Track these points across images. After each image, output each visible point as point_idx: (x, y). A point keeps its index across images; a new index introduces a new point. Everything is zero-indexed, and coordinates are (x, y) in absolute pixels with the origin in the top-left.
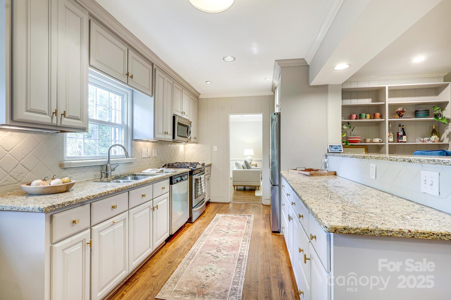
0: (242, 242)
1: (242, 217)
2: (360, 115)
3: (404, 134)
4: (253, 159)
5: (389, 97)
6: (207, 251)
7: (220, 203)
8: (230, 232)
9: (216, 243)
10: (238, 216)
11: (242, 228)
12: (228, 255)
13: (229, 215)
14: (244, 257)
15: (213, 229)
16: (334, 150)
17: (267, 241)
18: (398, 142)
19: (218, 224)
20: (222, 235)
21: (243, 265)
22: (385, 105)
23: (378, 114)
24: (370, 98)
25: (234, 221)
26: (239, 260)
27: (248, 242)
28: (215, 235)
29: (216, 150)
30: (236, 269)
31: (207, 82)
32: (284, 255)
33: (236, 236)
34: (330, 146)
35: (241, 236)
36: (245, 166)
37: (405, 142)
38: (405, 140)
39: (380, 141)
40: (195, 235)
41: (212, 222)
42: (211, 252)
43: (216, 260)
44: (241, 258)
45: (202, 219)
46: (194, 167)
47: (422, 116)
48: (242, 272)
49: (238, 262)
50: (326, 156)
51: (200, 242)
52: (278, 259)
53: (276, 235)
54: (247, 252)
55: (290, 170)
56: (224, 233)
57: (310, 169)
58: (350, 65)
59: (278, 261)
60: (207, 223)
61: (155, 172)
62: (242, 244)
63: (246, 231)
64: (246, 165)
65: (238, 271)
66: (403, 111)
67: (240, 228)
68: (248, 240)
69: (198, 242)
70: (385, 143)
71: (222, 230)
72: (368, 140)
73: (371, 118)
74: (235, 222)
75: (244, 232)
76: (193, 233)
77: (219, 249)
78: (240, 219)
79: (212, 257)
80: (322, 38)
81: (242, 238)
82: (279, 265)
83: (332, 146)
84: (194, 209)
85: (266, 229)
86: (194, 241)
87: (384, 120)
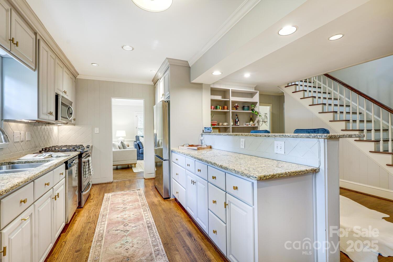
0: (143, 212)
1: (132, 192)
2: (216, 107)
3: (238, 121)
4: (125, 140)
5: (232, 96)
6: (114, 229)
7: (103, 184)
8: (128, 207)
9: (119, 219)
10: (128, 192)
11: (137, 201)
12: (136, 226)
13: (119, 193)
14: (152, 224)
15: (109, 208)
16: (207, 130)
17: (163, 207)
18: (236, 125)
19: (112, 202)
20: (121, 211)
21: (154, 230)
22: (229, 101)
23: (226, 107)
24: (221, 96)
25: (126, 197)
26: (148, 227)
27: (149, 211)
28: (114, 213)
29: (98, 132)
30: (150, 235)
31: (93, 64)
32: (181, 214)
33: (135, 209)
34: (204, 128)
35: (139, 208)
36: (121, 146)
37: (239, 125)
38: (239, 124)
39: (227, 124)
40: (91, 218)
41: (104, 202)
42: (118, 228)
43: (127, 233)
44: (150, 225)
45: (91, 202)
46: (82, 150)
47: (246, 110)
48: (156, 235)
49: (149, 229)
50: (202, 135)
51: (102, 223)
52: (178, 218)
53: (168, 200)
54: (152, 219)
55: (180, 147)
56: (122, 209)
57: (192, 145)
58: (222, 73)
59: (179, 219)
60: (99, 204)
61: (43, 157)
62: (145, 214)
63: (141, 203)
64: (123, 145)
65: (152, 235)
66: (238, 106)
67: (135, 202)
68: (147, 209)
69: (100, 223)
70: (230, 126)
71: (119, 206)
72: (221, 124)
73: (222, 109)
74: (128, 197)
75: (141, 204)
76: (88, 218)
77: (125, 223)
78: (131, 194)
79: (122, 232)
80: (207, 51)
81: (142, 209)
82: (182, 221)
83: (206, 128)
84: (84, 193)
85: (157, 198)
86: (94, 224)
87: (229, 111)
